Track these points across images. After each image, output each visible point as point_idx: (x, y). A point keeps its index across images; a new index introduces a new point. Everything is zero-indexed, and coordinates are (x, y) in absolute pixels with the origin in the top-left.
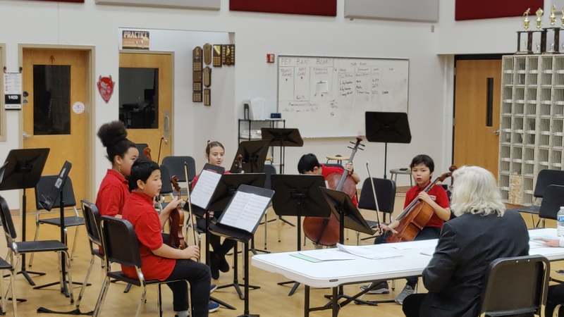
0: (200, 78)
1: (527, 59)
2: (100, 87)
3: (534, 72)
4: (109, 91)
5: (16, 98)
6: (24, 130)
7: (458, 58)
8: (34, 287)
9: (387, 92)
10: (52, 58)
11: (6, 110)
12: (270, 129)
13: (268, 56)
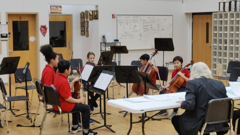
0: (84, 25)
1: (223, 14)
2: (41, 30)
3: (226, 19)
4: (45, 32)
5: (6, 35)
6: (9, 49)
7: (194, 14)
8: (15, 115)
9: (164, 30)
10: (20, 18)
11: (1, 40)
12: (114, 46)
13: (113, 15)
